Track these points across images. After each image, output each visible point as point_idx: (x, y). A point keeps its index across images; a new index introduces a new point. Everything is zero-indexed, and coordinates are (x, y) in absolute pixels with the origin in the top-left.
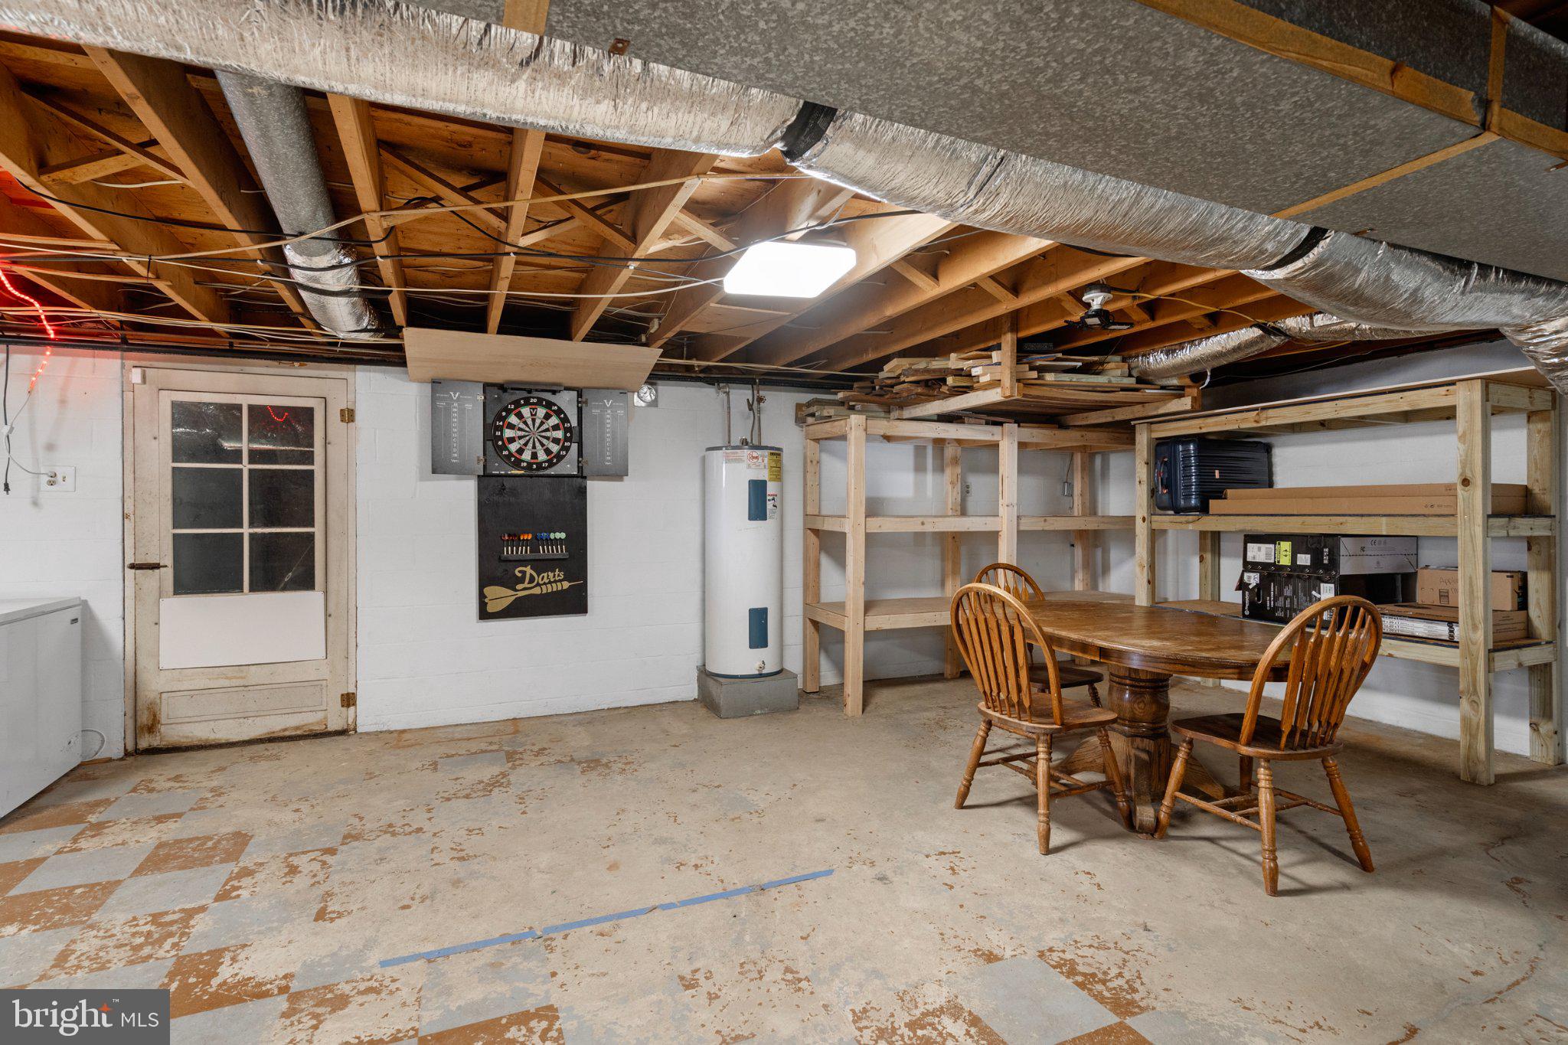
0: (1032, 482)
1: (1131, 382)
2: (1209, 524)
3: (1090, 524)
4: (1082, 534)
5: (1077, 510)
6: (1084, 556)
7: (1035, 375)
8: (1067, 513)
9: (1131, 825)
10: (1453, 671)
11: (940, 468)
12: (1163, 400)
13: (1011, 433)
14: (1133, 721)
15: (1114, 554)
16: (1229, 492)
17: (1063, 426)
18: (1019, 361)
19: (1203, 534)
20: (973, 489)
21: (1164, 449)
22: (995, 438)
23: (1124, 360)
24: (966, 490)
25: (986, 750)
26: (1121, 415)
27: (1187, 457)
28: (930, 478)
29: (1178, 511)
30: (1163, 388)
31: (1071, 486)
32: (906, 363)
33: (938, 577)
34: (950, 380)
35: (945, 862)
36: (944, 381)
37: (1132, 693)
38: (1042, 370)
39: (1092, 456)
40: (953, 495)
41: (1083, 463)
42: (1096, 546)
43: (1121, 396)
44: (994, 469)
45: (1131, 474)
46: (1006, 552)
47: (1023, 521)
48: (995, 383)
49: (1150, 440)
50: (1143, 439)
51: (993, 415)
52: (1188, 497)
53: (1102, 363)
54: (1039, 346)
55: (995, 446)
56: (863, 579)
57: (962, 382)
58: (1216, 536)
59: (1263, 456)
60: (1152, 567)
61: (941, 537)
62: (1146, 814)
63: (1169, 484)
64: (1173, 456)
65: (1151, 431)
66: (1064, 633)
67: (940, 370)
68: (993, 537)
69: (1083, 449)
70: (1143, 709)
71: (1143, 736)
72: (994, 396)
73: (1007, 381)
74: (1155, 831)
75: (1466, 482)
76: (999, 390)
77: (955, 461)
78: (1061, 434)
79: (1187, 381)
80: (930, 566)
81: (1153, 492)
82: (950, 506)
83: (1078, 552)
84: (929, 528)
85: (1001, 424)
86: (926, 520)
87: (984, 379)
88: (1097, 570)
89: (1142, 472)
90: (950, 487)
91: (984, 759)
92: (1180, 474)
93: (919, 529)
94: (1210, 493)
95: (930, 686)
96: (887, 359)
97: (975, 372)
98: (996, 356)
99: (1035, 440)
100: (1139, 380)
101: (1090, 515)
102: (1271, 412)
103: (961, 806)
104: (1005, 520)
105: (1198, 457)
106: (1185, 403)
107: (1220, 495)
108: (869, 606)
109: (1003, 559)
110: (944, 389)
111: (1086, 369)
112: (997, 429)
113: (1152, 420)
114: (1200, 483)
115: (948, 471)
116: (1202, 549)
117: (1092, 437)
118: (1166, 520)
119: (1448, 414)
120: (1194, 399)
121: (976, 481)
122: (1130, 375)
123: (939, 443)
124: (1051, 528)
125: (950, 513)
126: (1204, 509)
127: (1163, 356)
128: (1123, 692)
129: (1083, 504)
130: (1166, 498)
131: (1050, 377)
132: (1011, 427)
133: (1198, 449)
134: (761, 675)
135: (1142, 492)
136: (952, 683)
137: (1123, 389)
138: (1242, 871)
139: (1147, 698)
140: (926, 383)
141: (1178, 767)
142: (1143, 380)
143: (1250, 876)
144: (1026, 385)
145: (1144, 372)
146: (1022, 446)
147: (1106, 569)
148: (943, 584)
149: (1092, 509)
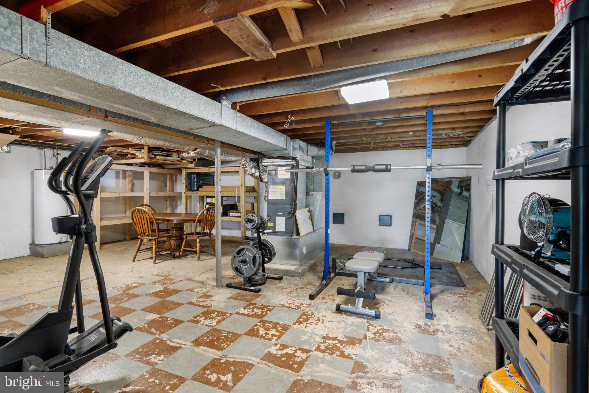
0: (154, 182)
1: (179, 159)
2: (200, 194)
3: (171, 194)
4: (169, 197)
5: (168, 191)
6: (170, 203)
7: (153, 156)
8: (165, 191)
9: (175, 257)
10: (239, 222)
11: (124, 177)
12: (188, 164)
13: (148, 169)
14: (176, 237)
15: (179, 203)
16: (203, 186)
17: (163, 168)
18: (149, 152)
19: (200, 196)
20: (136, 184)
21: (189, 175)
22: (143, 170)
23: (177, 154)
24: (133, 185)
25: (140, 249)
26: (178, 166)
27: (194, 178)
28: (121, 180)
29: (193, 191)
30: (188, 161)
31: (166, 184)
32: (114, 149)
33: (124, 210)
34: (129, 155)
35: (131, 269)
36: (127, 155)
37: (176, 231)
38: (155, 155)
39: (173, 176)
40: (129, 186)
41: (170, 177)
42: (174, 201)
43: (177, 162)
44: (142, 178)
45: (182, 181)
46: (146, 201)
47: (151, 193)
48: (143, 158)
49: (186, 173)
50: (184, 172)
51: (142, 165)
52: (194, 188)
53: (172, 154)
54: (154, 149)
55: (143, 172)
56: (100, 210)
57: (132, 156)
58: (203, 197)
59: (212, 178)
60: (186, 205)
61: (125, 198)
62: (177, 254)
63: (190, 184)
64: (191, 177)
65: (186, 171)
66: (159, 218)
67: (126, 152)
68: (142, 198)
69: (170, 174)
70: (178, 234)
71: (178, 240)
72: (142, 161)
73: (146, 158)
74: (179, 257)
75: (242, 186)
76: (144, 159)
77: (130, 176)
78: (162, 170)
79: (192, 160)
80: (121, 207)
81: (186, 186)
82: (128, 189)
83: (168, 202)
84: (122, 195)
85: (144, 166)
86: (121, 193)
87: (139, 157)
88: (174, 207)
89: (184, 181)
90: (128, 184)
91: (139, 252)
92: (193, 182)
93: (118, 196)
94: (199, 186)
95: (122, 242)
96: (108, 147)
97: (137, 154)
98: (143, 151)
99: (155, 171)
100: (181, 159)
101: (172, 192)
102: (211, 169)
103: (134, 261)
104: (146, 193)
105: (197, 178)
106: (192, 165)
107: (201, 187)
108: (101, 219)
109: (145, 203)
110: (127, 157)
111: (168, 155)
112: (143, 168)
113: (186, 168)
114: (197, 184)
115: (127, 179)
116: (200, 200)
117: (171, 171)
118: (189, 193)
119: (238, 172)
120: (195, 164)
121: (137, 182)
122: (179, 157)
123: (124, 171)
124: (160, 195)
125: (128, 191)
126: (198, 190)
127: (186, 154)
128: (174, 231)
129: (170, 189)
130: (189, 188)
131: (158, 157)
132: (147, 168)
133: (197, 176)
134: (60, 243)
135: (184, 186)
136: (128, 241)
137: (177, 161)
138: (194, 260)
139: (179, 231)
140: (121, 155)
141: (184, 243)
142: (183, 159)
143: (196, 260)
144: (151, 159)
145: (182, 157)
146: (151, 173)
147: (176, 207)
148: (125, 212)
149: (172, 190)
